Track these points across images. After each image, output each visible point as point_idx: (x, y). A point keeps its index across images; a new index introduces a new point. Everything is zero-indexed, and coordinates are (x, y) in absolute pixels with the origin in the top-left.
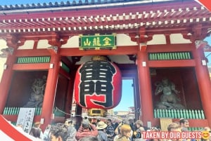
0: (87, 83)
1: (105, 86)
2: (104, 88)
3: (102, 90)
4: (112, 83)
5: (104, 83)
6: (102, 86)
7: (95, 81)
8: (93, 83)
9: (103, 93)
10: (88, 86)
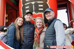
0: (27, 6)
1: (42, 6)
2: (41, 7)
3: (40, 9)
4: (47, 3)
5: (41, 4)
6: (40, 6)
7: (33, 3)
8: (32, 4)
9: (41, 11)
10: (28, 7)
